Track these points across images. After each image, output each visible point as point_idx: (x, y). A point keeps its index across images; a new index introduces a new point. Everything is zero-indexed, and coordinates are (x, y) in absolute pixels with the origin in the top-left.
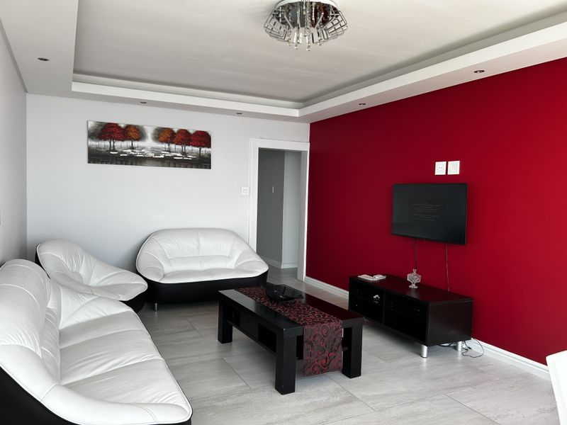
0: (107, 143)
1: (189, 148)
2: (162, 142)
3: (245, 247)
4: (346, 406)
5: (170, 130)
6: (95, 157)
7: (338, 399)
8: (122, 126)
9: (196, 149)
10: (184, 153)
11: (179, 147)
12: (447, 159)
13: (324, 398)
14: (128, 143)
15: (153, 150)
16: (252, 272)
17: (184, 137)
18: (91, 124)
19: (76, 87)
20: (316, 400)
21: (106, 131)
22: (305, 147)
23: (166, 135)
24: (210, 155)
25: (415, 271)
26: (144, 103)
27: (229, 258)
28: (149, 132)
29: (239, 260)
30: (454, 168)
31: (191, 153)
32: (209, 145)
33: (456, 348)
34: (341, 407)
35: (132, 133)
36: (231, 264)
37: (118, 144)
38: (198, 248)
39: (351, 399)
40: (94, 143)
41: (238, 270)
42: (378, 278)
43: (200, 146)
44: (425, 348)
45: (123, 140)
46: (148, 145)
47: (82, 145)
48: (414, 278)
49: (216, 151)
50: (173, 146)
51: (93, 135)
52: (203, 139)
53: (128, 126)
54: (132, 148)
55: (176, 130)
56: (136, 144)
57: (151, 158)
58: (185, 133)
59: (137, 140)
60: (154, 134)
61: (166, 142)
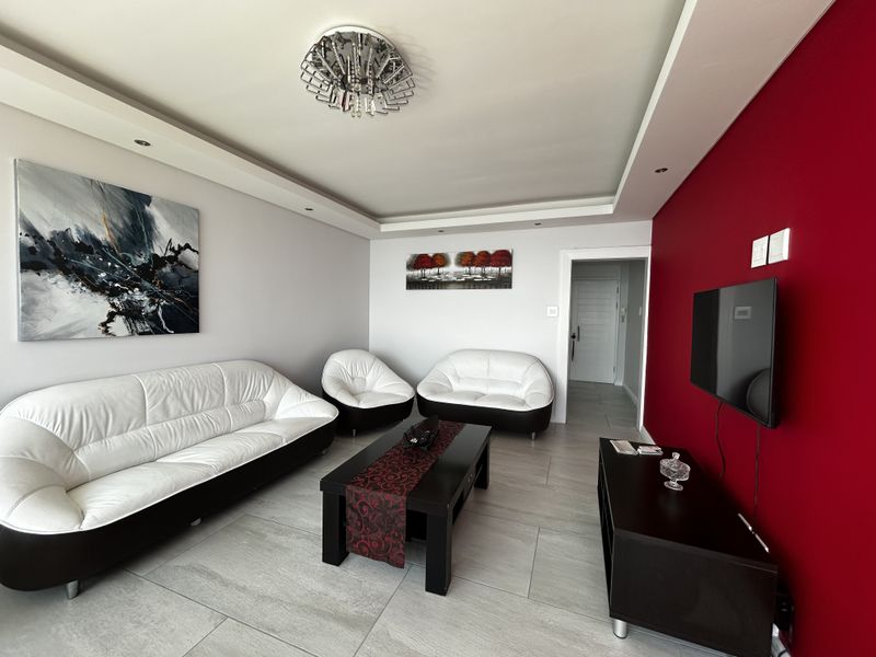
0: (419, 272)
1: (488, 269)
2: (464, 266)
5: (471, 254)
6: (413, 284)
8: (431, 255)
9: (496, 269)
10: (484, 275)
11: (480, 269)
12: (770, 229)
14: (435, 270)
15: (456, 274)
17: (485, 259)
18: (408, 257)
21: (420, 262)
23: (467, 259)
24: (510, 274)
26: (441, 231)
28: (453, 258)
31: (491, 273)
32: (510, 264)
35: (439, 260)
36: (521, 393)
37: (428, 272)
38: (488, 371)
40: (411, 273)
43: (500, 266)
45: (431, 268)
46: (452, 270)
47: (403, 274)
49: (518, 270)
50: (473, 269)
51: (410, 266)
52: (504, 258)
53: (436, 255)
54: (438, 274)
55: (476, 253)
56: (441, 270)
57: (454, 282)
58: (485, 254)
59: (442, 266)
60: (457, 260)
61: (467, 265)
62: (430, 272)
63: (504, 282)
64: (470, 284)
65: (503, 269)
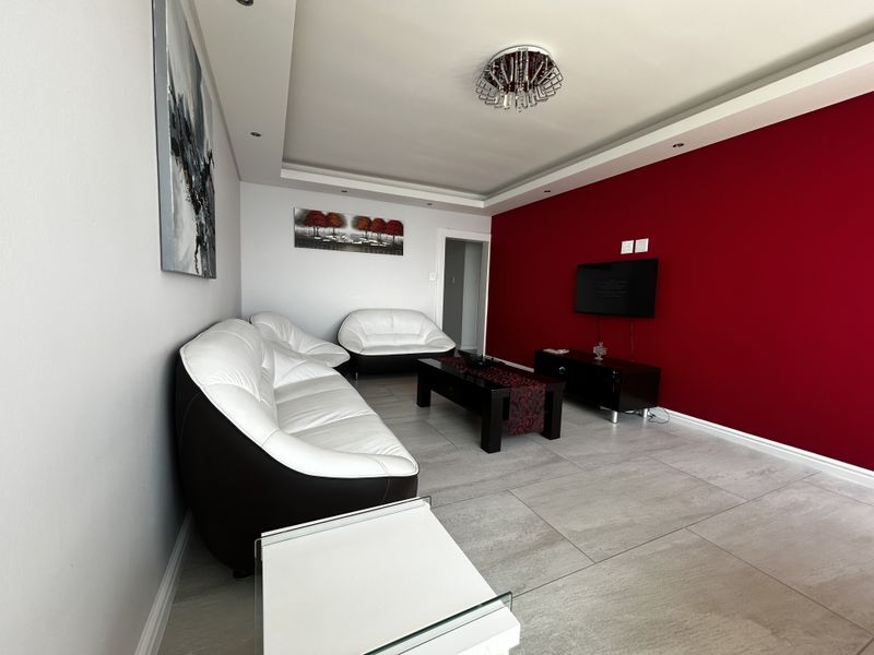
0: (312, 229)
1: (384, 236)
2: (360, 229)
3: (433, 327)
4: (555, 465)
5: (368, 219)
6: (302, 241)
7: (545, 458)
8: (325, 213)
9: (391, 237)
10: (380, 240)
11: (375, 235)
12: (635, 237)
13: (530, 458)
14: (331, 230)
15: (352, 236)
16: (442, 348)
17: (380, 226)
18: (297, 211)
19: (285, 174)
20: (523, 459)
21: (311, 218)
22: (487, 238)
23: (363, 223)
24: (402, 243)
25: (601, 344)
26: (344, 191)
27: (419, 336)
28: (349, 220)
29: (428, 339)
30: (643, 246)
31: (386, 240)
32: (401, 234)
33: (642, 415)
34: (550, 466)
35: (334, 220)
36: (422, 341)
37: (321, 230)
38: (392, 327)
39: (558, 459)
40: (300, 229)
41: (428, 346)
42: (562, 352)
43: (394, 234)
44: (616, 414)
45: (326, 227)
46: (348, 232)
47: (289, 230)
48: (599, 351)
49: (407, 239)
50: (370, 233)
51: (299, 221)
52: (396, 228)
53: (330, 214)
54: (334, 234)
55: (372, 219)
56: (337, 230)
57: (351, 244)
58: (380, 221)
59: (339, 226)
60: (353, 222)
61: (364, 229)
62: (325, 232)
63: (397, 249)
64: (366, 248)
65: (396, 237)
